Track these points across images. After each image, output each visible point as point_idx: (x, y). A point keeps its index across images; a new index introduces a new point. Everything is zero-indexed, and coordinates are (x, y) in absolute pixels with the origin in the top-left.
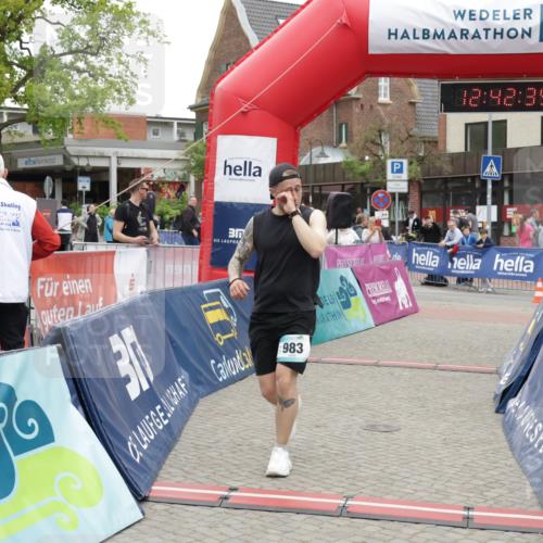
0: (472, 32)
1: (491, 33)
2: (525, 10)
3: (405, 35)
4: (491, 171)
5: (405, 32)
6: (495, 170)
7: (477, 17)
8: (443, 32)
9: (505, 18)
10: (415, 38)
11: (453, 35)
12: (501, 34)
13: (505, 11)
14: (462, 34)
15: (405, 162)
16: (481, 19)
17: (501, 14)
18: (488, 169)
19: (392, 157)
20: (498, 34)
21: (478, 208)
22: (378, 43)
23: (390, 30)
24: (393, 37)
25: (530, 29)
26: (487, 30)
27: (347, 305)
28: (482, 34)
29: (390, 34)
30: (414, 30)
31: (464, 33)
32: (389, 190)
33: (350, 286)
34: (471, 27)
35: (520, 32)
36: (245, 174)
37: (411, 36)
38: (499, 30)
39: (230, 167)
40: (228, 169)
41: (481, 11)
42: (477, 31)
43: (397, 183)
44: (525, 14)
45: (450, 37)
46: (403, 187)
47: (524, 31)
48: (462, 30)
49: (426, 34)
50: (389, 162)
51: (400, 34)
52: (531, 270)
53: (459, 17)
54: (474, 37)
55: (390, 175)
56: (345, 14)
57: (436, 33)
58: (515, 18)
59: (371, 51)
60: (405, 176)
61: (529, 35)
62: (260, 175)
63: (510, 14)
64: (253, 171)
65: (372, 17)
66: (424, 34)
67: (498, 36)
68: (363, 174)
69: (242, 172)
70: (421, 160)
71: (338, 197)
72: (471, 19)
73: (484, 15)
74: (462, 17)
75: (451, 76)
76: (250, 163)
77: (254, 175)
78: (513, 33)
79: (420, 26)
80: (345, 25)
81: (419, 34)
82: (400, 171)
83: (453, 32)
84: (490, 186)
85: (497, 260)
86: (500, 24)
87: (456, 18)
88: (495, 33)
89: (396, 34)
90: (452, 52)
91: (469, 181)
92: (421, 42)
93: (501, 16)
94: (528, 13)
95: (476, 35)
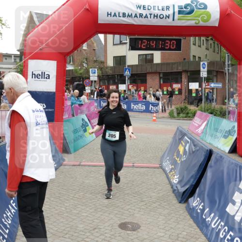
0: (144, 15)
1: (152, 16)
2: (167, 7)
3: (115, 15)
4: (127, 73)
5: (115, 13)
6: (128, 73)
7: (147, 8)
8: (132, 14)
9: (158, 10)
10: (119, 16)
11: (136, 16)
12: (157, 16)
13: (158, 7)
14: (140, 16)
15: (96, 70)
16: (148, 9)
17: (157, 7)
18: (126, 73)
19: (91, 68)
20: (156, 16)
21: (120, 85)
22: (102, 18)
23: (108, 13)
24: (109, 16)
25: (169, 15)
26: (151, 14)
27: (85, 131)
28: (149, 16)
29: (108, 14)
30: (119, 13)
31: (141, 15)
32: (91, 80)
33: (86, 122)
34: (144, 13)
35: (165, 16)
36: (42, 78)
37: (118, 16)
38: (156, 15)
39: (35, 75)
40: (34, 75)
41: (148, 6)
42: (146, 15)
43: (94, 77)
44: (167, 8)
45: (135, 17)
46: (96, 79)
47: (166, 15)
48: (140, 14)
49: (124, 15)
50: (91, 70)
51: (113, 14)
52: (144, 109)
53: (139, 8)
54: (145, 17)
55: (91, 74)
56: (87, 4)
57: (128, 15)
58: (162, 10)
59: (99, 22)
60: (96, 74)
61: (168, 17)
62: (49, 78)
63: (160, 8)
64: (46, 76)
65: (100, 6)
66: (123, 15)
67: (155, 17)
68: (81, 74)
69: (41, 77)
70: (101, 69)
71: (77, 84)
72: (144, 9)
73: (150, 8)
74: (140, 8)
75: (134, 35)
76: (44, 73)
77: (46, 78)
78: (162, 16)
79: (122, 11)
80: (88, 9)
81: (121, 15)
82: (95, 73)
83: (136, 14)
84: (127, 79)
85: (132, 105)
86: (156, 12)
87: (137, 8)
88: (154, 16)
89: (111, 14)
90: (135, 23)
91: (116, 76)
92: (122, 18)
93: (157, 9)
94: (168, 8)
95: (146, 17)
